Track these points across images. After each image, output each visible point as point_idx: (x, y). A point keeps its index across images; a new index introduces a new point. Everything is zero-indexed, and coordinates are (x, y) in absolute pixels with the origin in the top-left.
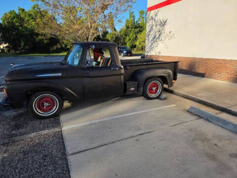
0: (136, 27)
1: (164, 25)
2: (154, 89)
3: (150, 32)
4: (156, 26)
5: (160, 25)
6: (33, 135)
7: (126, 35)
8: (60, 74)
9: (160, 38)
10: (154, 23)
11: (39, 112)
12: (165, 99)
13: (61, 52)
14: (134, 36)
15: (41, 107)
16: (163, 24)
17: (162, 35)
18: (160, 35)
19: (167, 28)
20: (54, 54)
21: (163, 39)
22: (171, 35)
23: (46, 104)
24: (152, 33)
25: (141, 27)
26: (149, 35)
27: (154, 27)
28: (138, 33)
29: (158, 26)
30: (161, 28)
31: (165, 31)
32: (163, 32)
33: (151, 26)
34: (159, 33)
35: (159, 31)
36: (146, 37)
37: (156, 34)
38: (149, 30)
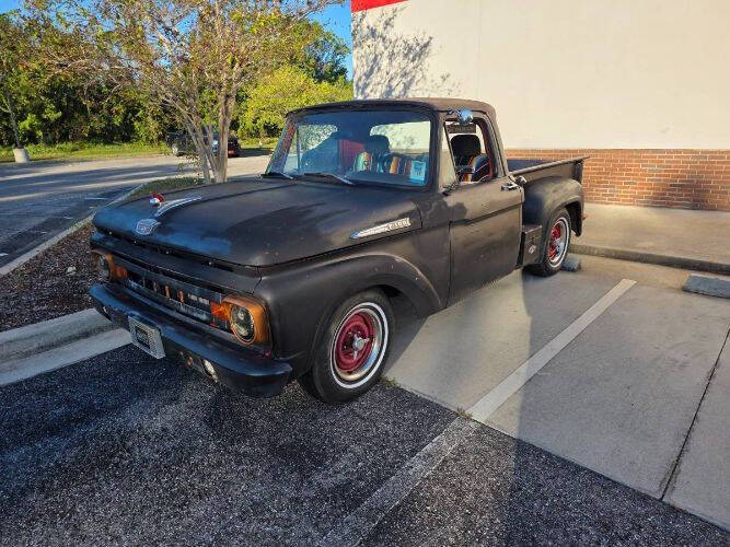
1: (419, 55)
3: (368, 75)
4: (392, 56)
5: (406, 55)
10: (381, 47)
16: (419, 52)
18: (407, 87)
19: (434, 66)
22: (448, 85)
23: (360, 342)
24: (375, 78)
26: (366, 86)
27: (384, 63)
29: (399, 59)
30: (411, 65)
31: (428, 75)
32: (419, 76)
33: (372, 57)
34: (404, 80)
35: (405, 75)
36: (355, 92)
37: (394, 83)
38: (366, 69)
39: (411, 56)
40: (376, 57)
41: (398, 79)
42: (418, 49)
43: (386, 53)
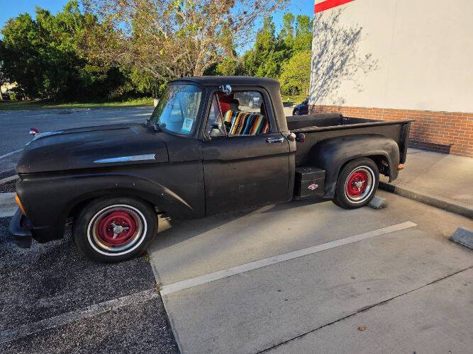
0: (278, 49)
1: (352, 41)
2: (359, 184)
3: (320, 56)
4: (335, 43)
5: (344, 41)
6: (91, 311)
7: (257, 64)
8: (152, 157)
9: (344, 68)
10: (329, 37)
11: (102, 249)
12: (383, 207)
13: (126, 100)
14: (275, 66)
15: (106, 236)
16: (352, 38)
17: (347, 63)
18: (343, 63)
19: (361, 48)
20: (112, 104)
21: (351, 70)
22: (369, 62)
23: (118, 229)
24: (324, 58)
25: (289, 49)
26: (319, 62)
27: (331, 46)
28: (281, 59)
29: (340, 44)
30: (347, 47)
31: (357, 54)
32: (351, 56)
33: (323, 43)
34: (342, 59)
35: (342, 55)
36: (312, 66)
37: (335, 61)
38: (320, 51)
39: (347, 41)
40: (326, 42)
41: (338, 57)
42: (352, 36)
43: (332, 40)
